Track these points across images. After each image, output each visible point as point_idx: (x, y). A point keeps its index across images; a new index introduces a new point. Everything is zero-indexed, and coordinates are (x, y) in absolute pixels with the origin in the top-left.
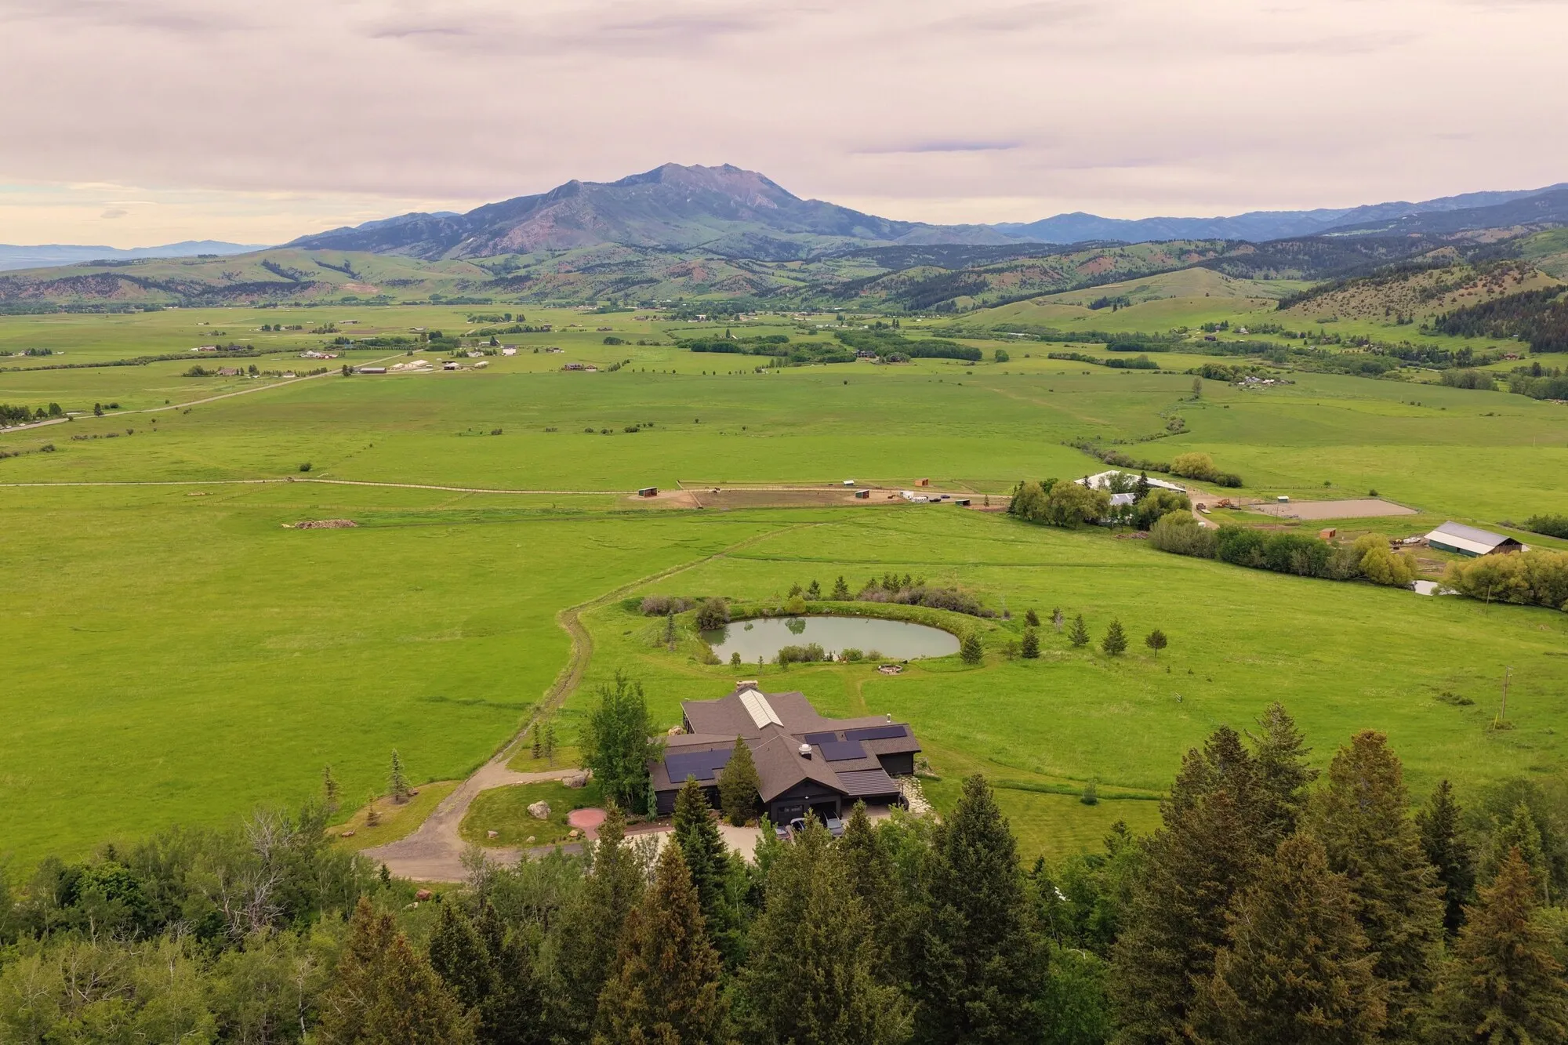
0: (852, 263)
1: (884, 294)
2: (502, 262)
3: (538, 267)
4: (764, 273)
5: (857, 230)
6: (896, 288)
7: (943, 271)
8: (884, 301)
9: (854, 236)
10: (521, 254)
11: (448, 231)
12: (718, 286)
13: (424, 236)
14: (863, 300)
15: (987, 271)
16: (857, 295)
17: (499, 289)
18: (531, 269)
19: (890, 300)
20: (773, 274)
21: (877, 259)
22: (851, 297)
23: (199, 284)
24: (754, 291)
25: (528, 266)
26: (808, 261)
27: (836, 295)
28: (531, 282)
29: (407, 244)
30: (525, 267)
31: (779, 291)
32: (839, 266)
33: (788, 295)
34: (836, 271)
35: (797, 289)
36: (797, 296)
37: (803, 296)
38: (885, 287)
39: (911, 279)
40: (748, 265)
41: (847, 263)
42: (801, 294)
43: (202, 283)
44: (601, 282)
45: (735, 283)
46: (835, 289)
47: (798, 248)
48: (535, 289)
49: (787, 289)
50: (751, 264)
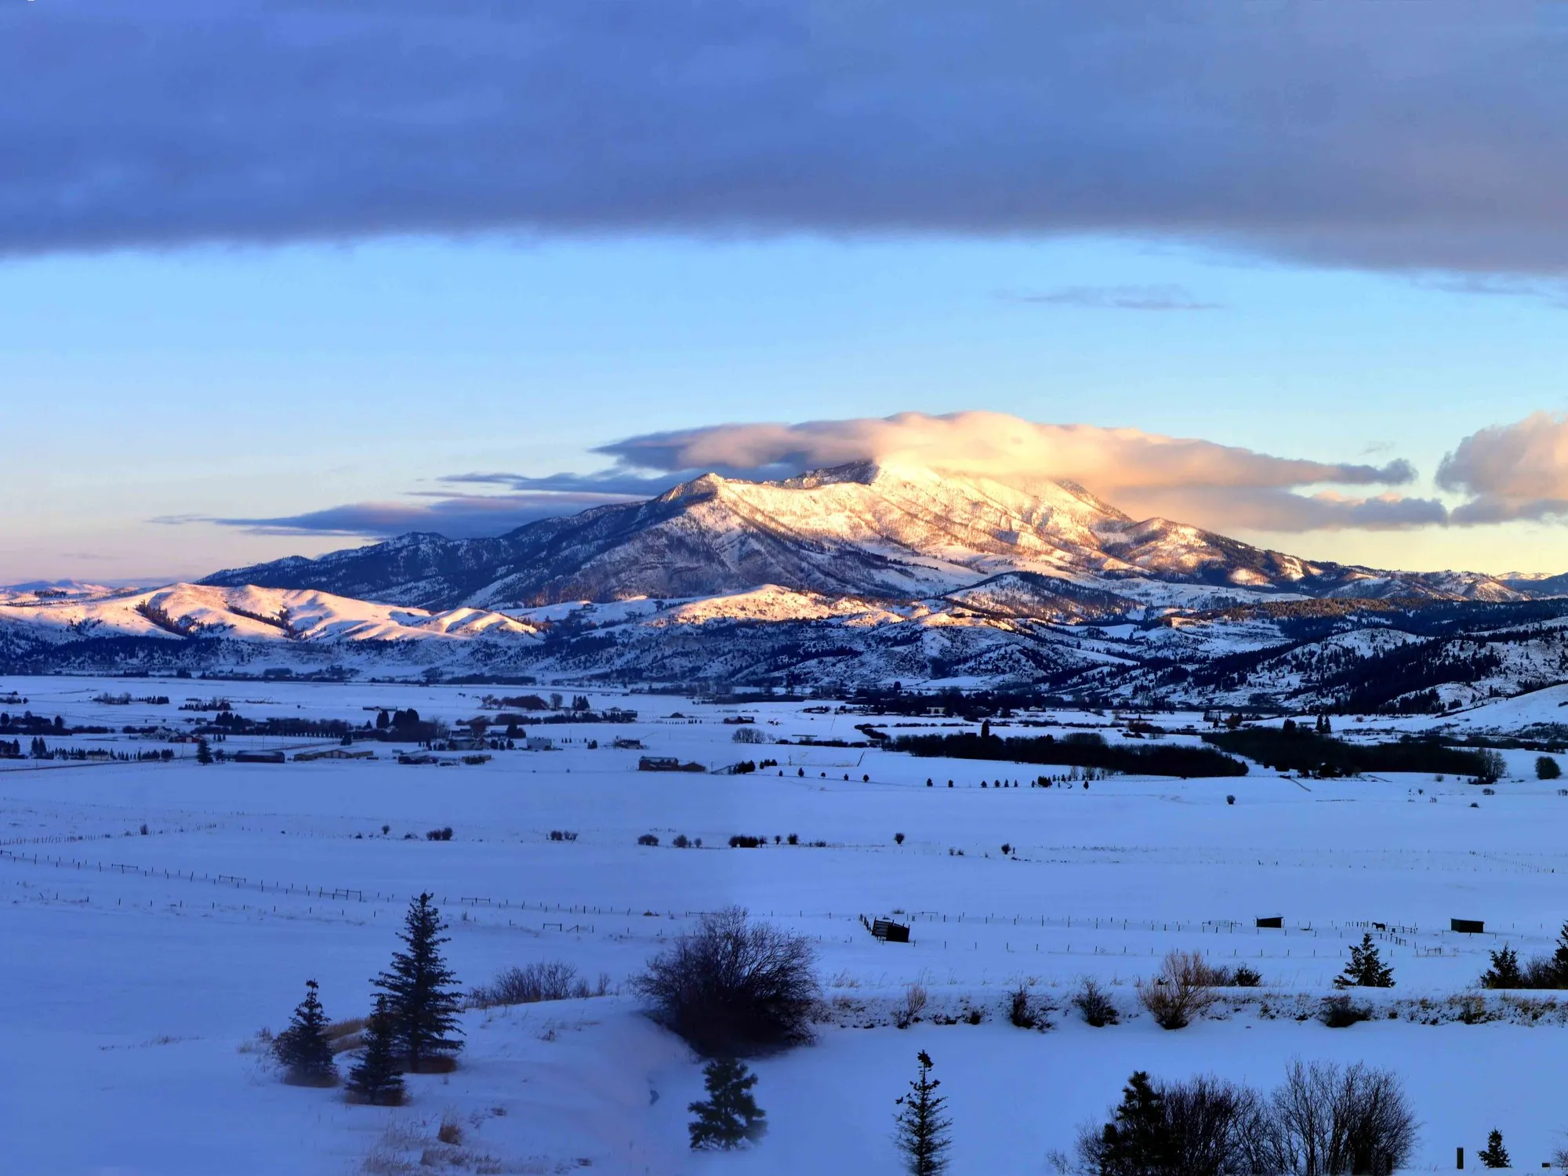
0: (1231, 629)
1: (1295, 680)
2: (564, 616)
3: (628, 627)
4: (1061, 642)
5: (1242, 575)
6: (1318, 669)
7: (1411, 639)
8: (1295, 693)
9: (1234, 585)
10: (601, 602)
11: (472, 563)
12: (972, 663)
13: (430, 571)
14: (1256, 691)
15: (1493, 638)
16: (1243, 680)
17: (551, 660)
18: (617, 629)
19: (1306, 690)
20: (1079, 646)
21: (1280, 623)
22: (1230, 687)
23: (27, 638)
24: (1041, 673)
25: (612, 624)
26: (1146, 625)
27: (1201, 680)
28: (613, 650)
29: (399, 584)
30: (605, 625)
31: (1090, 673)
32: (1207, 635)
33: (1108, 679)
34: (1201, 642)
35: (1122, 669)
36: (1124, 681)
37: (1138, 682)
38: (1300, 667)
39: (1348, 651)
40: (1030, 627)
41: (1222, 629)
42: (1132, 679)
43: (32, 636)
44: (745, 652)
45: (1003, 657)
46: (1200, 670)
47: (1130, 603)
48: (618, 663)
49: (1106, 669)
50: (1035, 627)
